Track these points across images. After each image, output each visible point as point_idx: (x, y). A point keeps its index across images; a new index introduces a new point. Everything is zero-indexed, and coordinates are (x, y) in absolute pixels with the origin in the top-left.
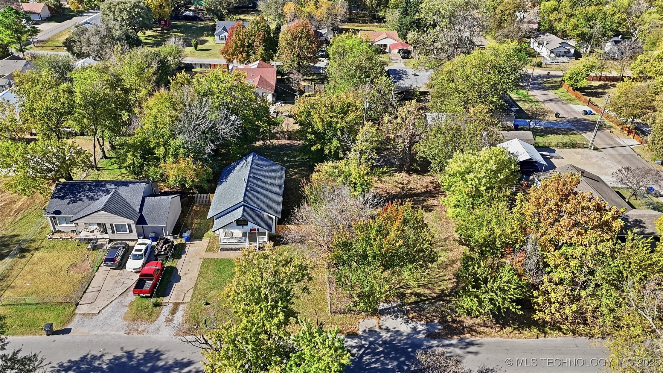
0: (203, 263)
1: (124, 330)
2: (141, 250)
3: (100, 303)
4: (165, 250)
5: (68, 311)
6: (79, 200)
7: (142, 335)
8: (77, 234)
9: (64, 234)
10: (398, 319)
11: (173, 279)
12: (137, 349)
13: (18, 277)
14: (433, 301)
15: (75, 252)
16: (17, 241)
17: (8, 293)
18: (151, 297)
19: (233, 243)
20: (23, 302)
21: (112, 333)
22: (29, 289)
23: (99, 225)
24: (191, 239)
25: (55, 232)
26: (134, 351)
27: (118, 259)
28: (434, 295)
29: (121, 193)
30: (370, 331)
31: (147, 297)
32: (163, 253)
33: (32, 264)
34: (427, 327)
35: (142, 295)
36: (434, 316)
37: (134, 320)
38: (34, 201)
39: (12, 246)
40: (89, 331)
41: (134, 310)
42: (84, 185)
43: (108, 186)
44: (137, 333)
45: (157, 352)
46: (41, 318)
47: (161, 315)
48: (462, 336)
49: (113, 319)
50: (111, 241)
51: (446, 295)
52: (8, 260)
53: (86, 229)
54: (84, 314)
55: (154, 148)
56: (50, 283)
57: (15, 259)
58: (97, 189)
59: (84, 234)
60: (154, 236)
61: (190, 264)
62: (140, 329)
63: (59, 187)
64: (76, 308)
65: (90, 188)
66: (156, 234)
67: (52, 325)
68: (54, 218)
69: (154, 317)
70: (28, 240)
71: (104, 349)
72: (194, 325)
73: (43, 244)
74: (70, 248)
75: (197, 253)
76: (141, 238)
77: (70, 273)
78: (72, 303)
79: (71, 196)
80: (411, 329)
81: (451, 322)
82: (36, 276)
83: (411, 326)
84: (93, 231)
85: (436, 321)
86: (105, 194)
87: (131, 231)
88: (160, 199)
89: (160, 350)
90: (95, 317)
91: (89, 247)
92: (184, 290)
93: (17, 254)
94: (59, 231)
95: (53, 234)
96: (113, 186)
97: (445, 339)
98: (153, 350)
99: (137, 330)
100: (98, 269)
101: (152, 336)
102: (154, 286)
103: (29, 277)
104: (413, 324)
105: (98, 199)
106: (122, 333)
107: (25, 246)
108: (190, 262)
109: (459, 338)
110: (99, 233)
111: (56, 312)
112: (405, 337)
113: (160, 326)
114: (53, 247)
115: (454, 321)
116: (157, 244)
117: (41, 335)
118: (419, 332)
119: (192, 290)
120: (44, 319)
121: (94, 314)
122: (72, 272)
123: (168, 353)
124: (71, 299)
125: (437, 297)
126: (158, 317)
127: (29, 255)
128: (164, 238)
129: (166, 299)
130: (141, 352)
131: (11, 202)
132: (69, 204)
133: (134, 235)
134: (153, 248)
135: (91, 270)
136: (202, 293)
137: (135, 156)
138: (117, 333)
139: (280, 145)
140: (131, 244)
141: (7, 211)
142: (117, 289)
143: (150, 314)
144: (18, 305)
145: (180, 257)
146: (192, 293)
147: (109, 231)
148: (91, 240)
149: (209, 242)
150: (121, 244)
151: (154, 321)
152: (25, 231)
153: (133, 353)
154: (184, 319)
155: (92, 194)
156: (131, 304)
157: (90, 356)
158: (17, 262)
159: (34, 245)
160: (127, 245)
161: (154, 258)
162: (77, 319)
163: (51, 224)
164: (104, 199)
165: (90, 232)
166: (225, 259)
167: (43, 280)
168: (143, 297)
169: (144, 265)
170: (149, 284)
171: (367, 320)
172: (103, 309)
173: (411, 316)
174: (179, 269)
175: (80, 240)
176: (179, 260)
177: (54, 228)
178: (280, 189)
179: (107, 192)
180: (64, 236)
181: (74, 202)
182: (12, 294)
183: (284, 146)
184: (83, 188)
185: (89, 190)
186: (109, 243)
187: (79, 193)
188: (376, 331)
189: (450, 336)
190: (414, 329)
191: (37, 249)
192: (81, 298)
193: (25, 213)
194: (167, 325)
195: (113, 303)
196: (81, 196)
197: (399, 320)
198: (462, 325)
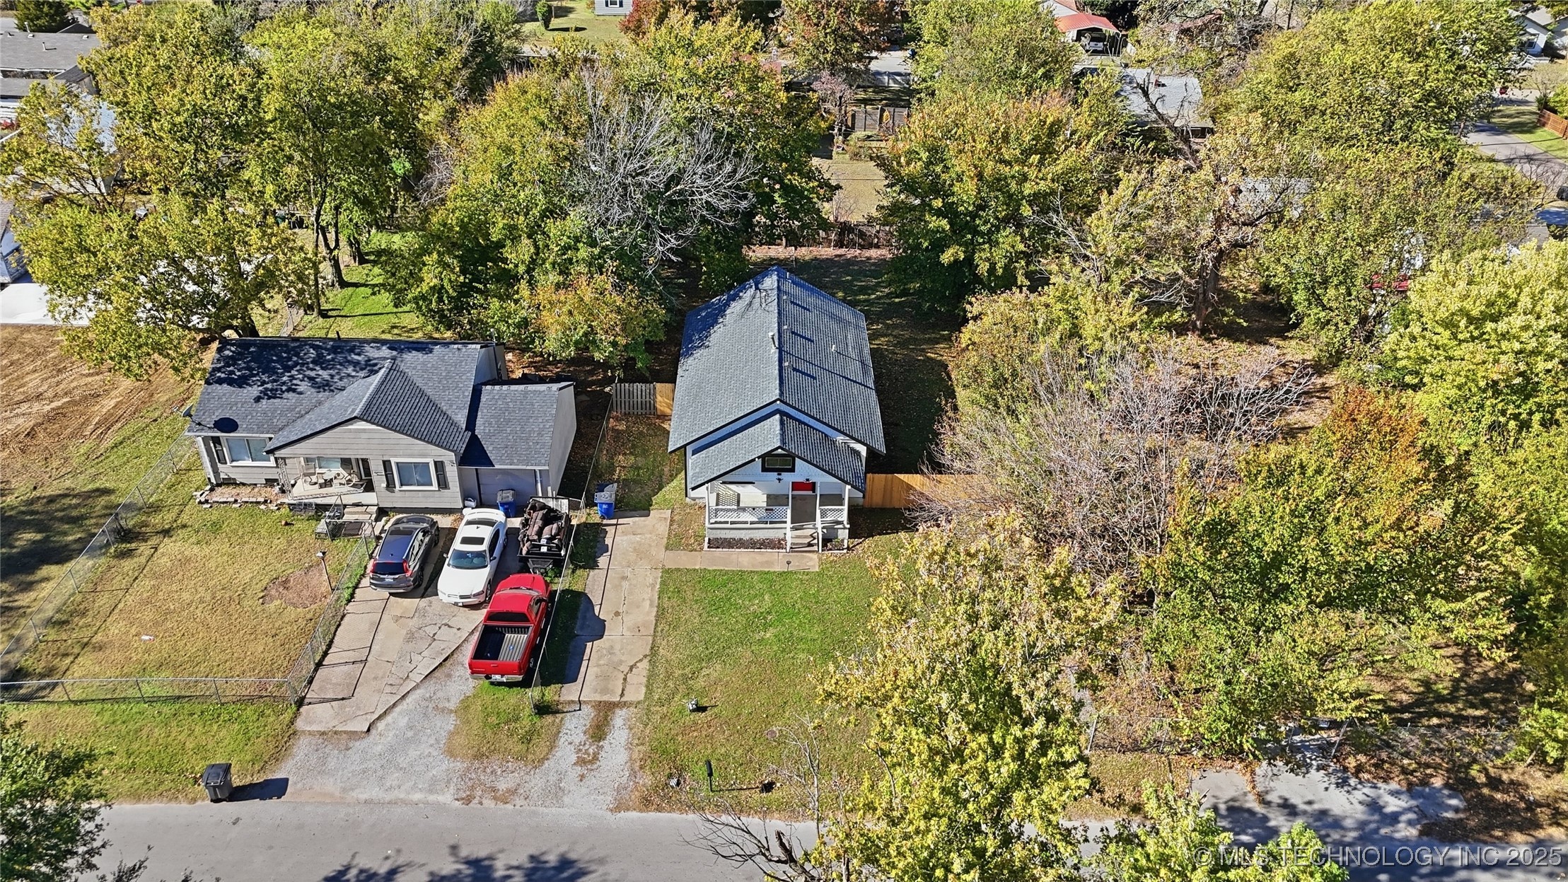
0: (663, 583)
1: (452, 789)
2: (479, 541)
3: (371, 699)
4: (550, 540)
5: (276, 722)
6: (289, 390)
7: (509, 806)
8: (283, 491)
9: (243, 490)
10: (1313, 771)
11: (582, 628)
12: (502, 851)
13: (115, 616)
14: (1406, 716)
15: (279, 543)
16: (106, 507)
17: (87, 661)
18: (526, 683)
19: (746, 523)
20: (132, 693)
21: (417, 796)
22: (147, 651)
23: (346, 463)
24: (618, 509)
25: (219, 485)
26: (490, 858)
27: (413, 566)
28: (1404, 697)
29: (410, 373)
30: (1231, 810)
31: (510, 685)
32: (544, 549)
33: (155, 576)
34: (1413, 803)
35: (497, 677)
36: (1428, 766)
37: (479, 756)
38: (152, 395)
39: (93, 521)
40: (344, 790)
41: (476, 726)
42: (300, 347)
43: (372, 352)
44: (495, 798)
45: (565, 863)
46: (190, 745)
47: (562, 740)
48: (1541, 834)
49: (413, 753)
50: (382, 512)
51: (1441, 699)
52: (82, 564)
53: (309, 475)
54: (323, 733)
55: (500, 245)
56: (214, 635)
57: (103, 560)
58: (340, 358)
59: (303, 491)
60: (511, 499)
61: (625, 584)
62: (502, 785)
63: (227, 353)
64: (296, 715)
65: (320, 356)
66: (517, 494)
67: (227, 769)
68: (216, 441)
69: (540, 747)
70: (140, 504)
71: (399, 851)
72: (670, 776)
73: (184, 518)
74: (263, 532)
75: (640, 552)
76: (473, 504)
77: (272, 606)
78: (284, 699)
79: (265, 378)
80: (1361, 808)
81: (1485, 785)
82: (169, 612)
83: (1358, 795)
84: (328, 483)
85: (1438, 782)
86: (362, 374)
87: (443, 484)
88: (526, 393)
89: (573, 856)
90: (358, 745)
91: (322, 527)
92: (621, 662)
93: (108, 545)
94: (230, 482)
95: (212, 490)
96: (385, 352)
97: (1486, 843)
98: (552, 859)
99: (494, 790)
100: (352, 595)
101: (541, 809)
102: (532, 650)
103: (148, 615)
104: (1367, 790)
105: (343, 389)
106: (447, 798)
107: (131, 523)
108: (624, 578)
109: (1530, 839)
110: (347, 488)
111: (236, 726)
112: (1353, 834)
113: (561, 776)
114: (216, 527)
115: (1495, 783)
116: (526, 524)
117: (194, 800)
118: (1394, 818)
119: (645, 665)
120: (199, 749)
121: (353, 735)
122: (277, 602)
123: (601, 870)
124: (280, 686)
125: (1418, 703)
126: (552, 747)
127: (144, 548)
128: (544, 507)
129: (569, 692)
130: (515, 863)
131: (85, 398)
132: (258, 399)
133: (452, 497)
134: (512, 533)
135: (331, 598)
136: (678, 673)
137: (446, 266)
138: (432, 798)
139: (816, 259)
140: (444, 522)
141: (75, 424)
142: (416, 658)
143: (527, 739)
144: (116, 700)
145: (592, 565)
146: (645, 673)
147: (380, 482)
148: (326, 507)
149: (672, 521)
150: (417, 521)
151: (542, 761)
152: (130, 480)
153: (490, 867)
154: (635, 756)
155: (325, 374)
156: (465, 705)
157: (354, 872)
158: (109, 568)
159: (156, 520)
160: (434, 524)
161: (518, 565)
162: (302, 748)
163: (206, 459)
164: (362, 389)
165: (321, 486)
166: (727, 572)
167: (191, 625)
168: (500, 684)
169: (493, 584)
170: (515, 644)
171: (1211, 773)
172: (379, 718)
173: (1351, 763)
174: (596, 600)
175: (292, 507)
176: (592, 573)
177: (216, 472)
178: (865, 373)
179: (370, 367)
180: (245, 494)
181: (272, 395)
182: (97, 669)
183: (829, 262)
184: (297, 355)
185: (315, 362)
186: (378, 519)
187: (288, 369)
188: (1251, 812)
189: (1498, 833)
190: (1374, 806)
191: (166, 533)
192: (310, 682)
193: (128, 431)
194: (582, 777)
195: (409, 699)
196: (292, 377)
197: (1316, 776)
198: (1522, 798)
